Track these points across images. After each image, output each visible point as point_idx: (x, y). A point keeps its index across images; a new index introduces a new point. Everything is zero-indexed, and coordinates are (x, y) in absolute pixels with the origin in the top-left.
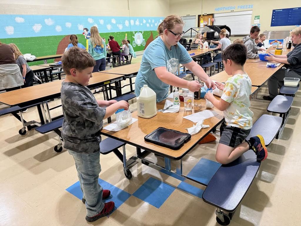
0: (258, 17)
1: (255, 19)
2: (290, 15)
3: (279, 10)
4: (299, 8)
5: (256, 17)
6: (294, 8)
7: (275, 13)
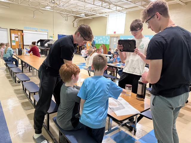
1: (50, 38)
3: (60, 35)
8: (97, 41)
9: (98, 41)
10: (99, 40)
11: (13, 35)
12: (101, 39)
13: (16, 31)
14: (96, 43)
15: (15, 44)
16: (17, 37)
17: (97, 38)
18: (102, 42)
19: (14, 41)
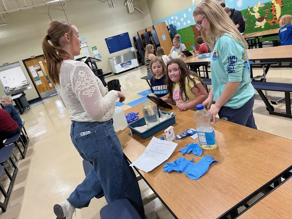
0: (95, 48)
1: (93, 50)
2: (120, 40)
3: (110, 38)
4: (124, 34)
5: (93, 48)
6: (120, 35)
7: (109, 42)
8: (179, 24)
9: (182, 23)
10: (182, 19)
11: (32, 69)
12: (185, 16)
13: (34, 61)
14: (177, 29)
15: (41, 83)
16: (40, 70)
17: (177, 18)
18: (189, 22)
19: (38, 78)
